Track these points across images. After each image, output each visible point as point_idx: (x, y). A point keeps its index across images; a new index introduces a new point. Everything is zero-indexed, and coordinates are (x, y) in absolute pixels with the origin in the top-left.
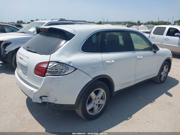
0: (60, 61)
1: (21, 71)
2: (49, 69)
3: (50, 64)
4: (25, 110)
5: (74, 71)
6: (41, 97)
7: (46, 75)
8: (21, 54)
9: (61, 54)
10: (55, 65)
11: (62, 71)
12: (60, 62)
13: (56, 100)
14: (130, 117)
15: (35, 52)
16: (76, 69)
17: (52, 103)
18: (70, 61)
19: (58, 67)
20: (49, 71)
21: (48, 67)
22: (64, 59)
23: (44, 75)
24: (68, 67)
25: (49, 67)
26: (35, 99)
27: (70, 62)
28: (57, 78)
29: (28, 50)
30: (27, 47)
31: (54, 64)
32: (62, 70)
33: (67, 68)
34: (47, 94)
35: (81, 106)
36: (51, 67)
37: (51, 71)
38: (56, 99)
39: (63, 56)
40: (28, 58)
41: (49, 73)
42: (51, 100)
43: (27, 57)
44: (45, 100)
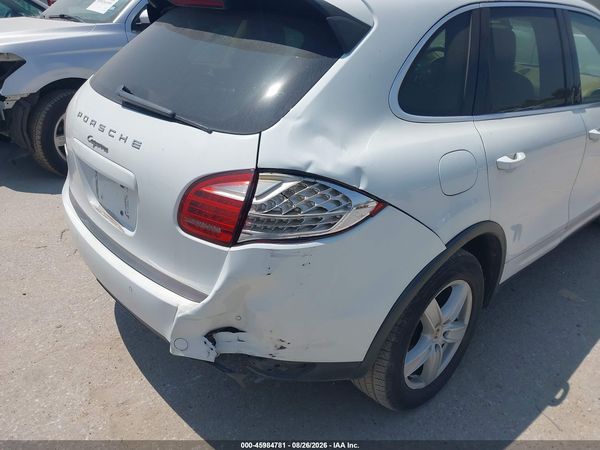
0: (309, 164)
1: (94, 202)
2: (260, 208)
3: (263, 185)
4: (120, 360)
5: (373, 214)
6: (210, 336)
7: (242, 237)
8: (93, 123)
9: (312, 128)
10: (285, 186)
11: (317, 220)
12: (308, 171)
13: (282, 348)
14: (562, 391)
15: (172, 118)
16: (382, 204)
17: (261, 359)
18: (358, 163)
19: (299, 198)
20: (258, 220)
21: (255, 201)
22: (329, 157)
23: (230, 238)
24: (346, 198)
25: (258, 197)
26: (181, 344)
27: (358, 172)
28: (299, 250)
29: (128, 105)
30: (125, 89)
31: (283, 182)
32: (319, 214)
33: (344, 203)
34: (239, 318)
35: (385, 363)
36: (269, 201)
37: (269, 221)
38: (280, 344)
39: (320, 141)
40: (136, 145)
41: (255, 228)
42: (257, 344)
43: (130, 141)
44: (229, 344)
